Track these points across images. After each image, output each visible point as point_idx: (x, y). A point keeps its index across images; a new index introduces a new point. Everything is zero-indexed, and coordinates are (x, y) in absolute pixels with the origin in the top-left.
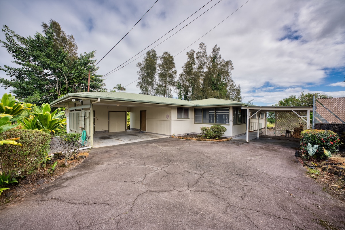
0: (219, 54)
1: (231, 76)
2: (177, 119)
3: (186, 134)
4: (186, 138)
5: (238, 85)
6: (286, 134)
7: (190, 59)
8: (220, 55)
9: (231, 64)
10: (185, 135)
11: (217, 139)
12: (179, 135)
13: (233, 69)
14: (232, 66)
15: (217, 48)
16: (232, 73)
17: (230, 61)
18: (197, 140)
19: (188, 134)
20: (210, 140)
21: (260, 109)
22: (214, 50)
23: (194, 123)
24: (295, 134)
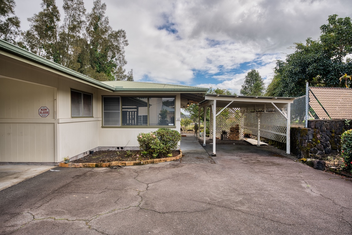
0: (105, 15)
1: (124, 55)
2: (72, 117)
3: (88, 153)
4: (108, 164)
5: (131, 71)
6: (222, 136)
7: (48, 6)
8: (107, 18)
9: (124, 37)
10: (86, 155)
11: (169, 155)
12: (75, 159)
13: (127, 44)
14: (126, 40)
15: (102, 4)
16: (125, 50)
17: (123, 31)
18: (135, 164)
19: (91, 152)
20: (160, 160)
21: (233, 100)
22: (95, 5)
23: (103, 127)
24: (231, 135)
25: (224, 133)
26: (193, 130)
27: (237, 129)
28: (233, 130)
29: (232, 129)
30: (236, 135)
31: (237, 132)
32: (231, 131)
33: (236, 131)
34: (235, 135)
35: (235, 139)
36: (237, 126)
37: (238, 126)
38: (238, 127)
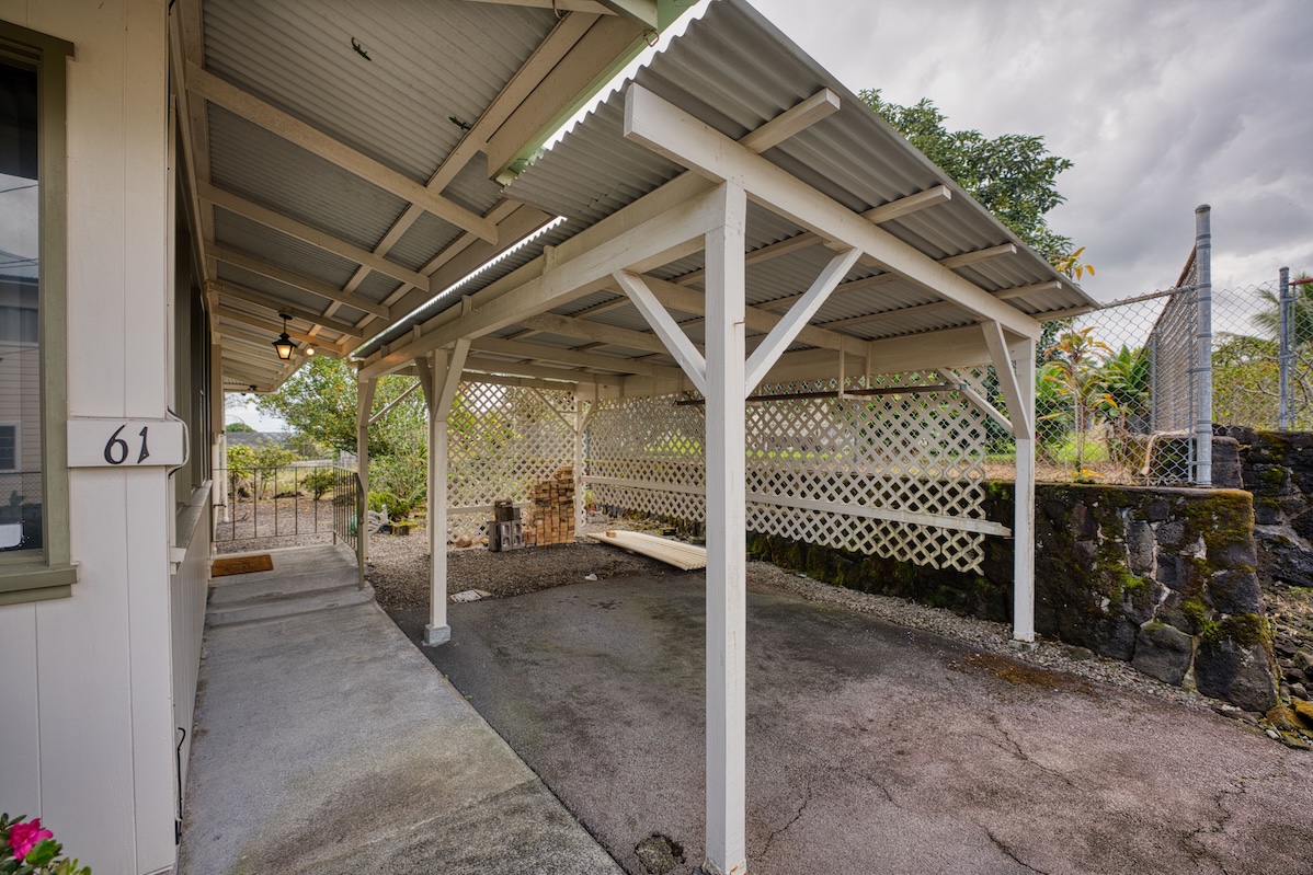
6: (495, 527)
24: (540, 522)
25: (506, 512)
26: (304, 492)
27: (566, 490)
28: (546, 496)
29: (545, 491)
30: (561, 520)
31: (565, 503)
32: (538, 501)
33: (562, 499)
34: (556, 519)
35: (556, 541)
36: (563, 477)
37: (569, 477)
38: (571, 481)
